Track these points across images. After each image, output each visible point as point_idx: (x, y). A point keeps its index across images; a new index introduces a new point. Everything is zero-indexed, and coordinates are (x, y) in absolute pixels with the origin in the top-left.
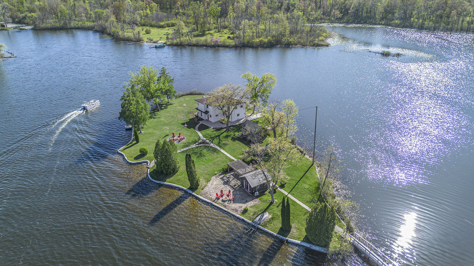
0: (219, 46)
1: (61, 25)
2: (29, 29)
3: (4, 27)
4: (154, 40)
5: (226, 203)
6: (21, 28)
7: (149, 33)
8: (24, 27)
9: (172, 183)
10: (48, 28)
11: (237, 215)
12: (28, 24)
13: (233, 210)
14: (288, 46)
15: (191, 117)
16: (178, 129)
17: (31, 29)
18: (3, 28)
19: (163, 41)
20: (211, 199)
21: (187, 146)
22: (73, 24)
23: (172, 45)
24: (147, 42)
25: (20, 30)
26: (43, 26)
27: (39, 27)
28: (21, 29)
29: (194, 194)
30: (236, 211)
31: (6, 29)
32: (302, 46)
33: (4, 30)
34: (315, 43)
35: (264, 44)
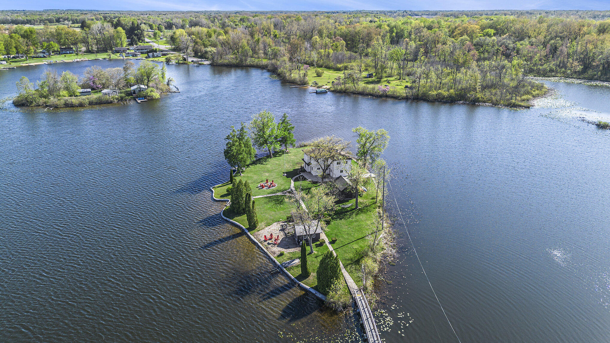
0: (387, 96)
1: (237, 61)
2: (207, 64)
3: (186, 61)
4: (320, 84)
5: (270, 246)
6: (200, 62)
7: (320, 76)
8: (202, 62)
9: (236, 221)
10: (224, 65)
11: (272, 257)
12: (207, 59)
13: (272, 252)
15: (297, 168)
16: (277, 177)
17: (209, 65)
18: (184, 62)
19: (328, 87)
20: (259, 240)
21: (274, 193)
22: (249, 61)
23: (335, 92)
24: (311, 86)
25: (198, 65)
26: (220, 62)
27: (216, 63)
28: (200, 64)
29: (249, 233)
30: (274, 253)
31: (187, 63)
32: (493, 104)
33: (185, 64)
34: (511, 102)
35: (443, 99)
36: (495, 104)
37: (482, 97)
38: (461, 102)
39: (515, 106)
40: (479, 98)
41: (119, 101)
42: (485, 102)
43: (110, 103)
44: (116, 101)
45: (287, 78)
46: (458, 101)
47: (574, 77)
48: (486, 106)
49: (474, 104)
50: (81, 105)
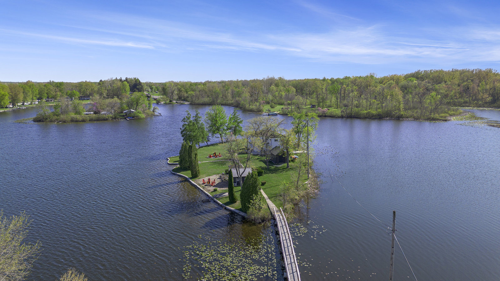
0: (325, 116)
1: (210, 101)
2: (187, 104)
4: (272, 111)
5: (206, 187)
7: (273, 108)
9: (183, 174)
10: (200, 103)
11: (206, 192)
12: (187, 101)
13: (207, 190)
14: (399, 118)
17: (189, 104)
19: (278, 112)
20: (198, 183)
23: (283, 114)
24: (265, 112)
25: (181, 104)
26: (197, 102)
27: (194, 103)
29: (190, 180)
30: (209, 190)
31: (172, 103)
32: (415, 119)
33: (170, 104)
34: (430, 117)
35: (372, 117)
36: (416, 119)
37: (405, 115)
38: (388, 118)
39: (434, 119)
40: (402, 115)
41: (113, 119)
42: (407, 118)
43: (106, 120)
44: (111, 119)
45: (247, 108)
46: (385, 117)
47: (486, 106)
48: (408, 120)
49: (399, 119)
50: (83, 121)
